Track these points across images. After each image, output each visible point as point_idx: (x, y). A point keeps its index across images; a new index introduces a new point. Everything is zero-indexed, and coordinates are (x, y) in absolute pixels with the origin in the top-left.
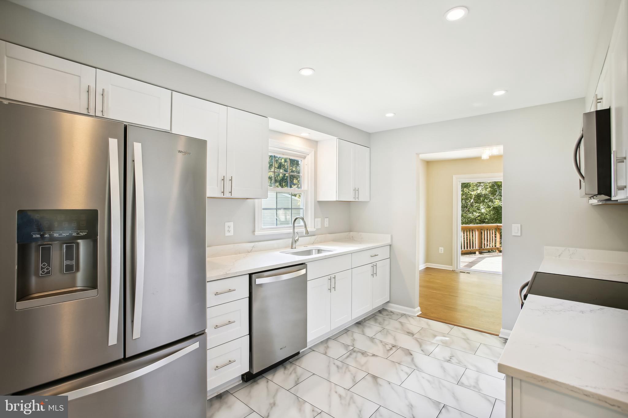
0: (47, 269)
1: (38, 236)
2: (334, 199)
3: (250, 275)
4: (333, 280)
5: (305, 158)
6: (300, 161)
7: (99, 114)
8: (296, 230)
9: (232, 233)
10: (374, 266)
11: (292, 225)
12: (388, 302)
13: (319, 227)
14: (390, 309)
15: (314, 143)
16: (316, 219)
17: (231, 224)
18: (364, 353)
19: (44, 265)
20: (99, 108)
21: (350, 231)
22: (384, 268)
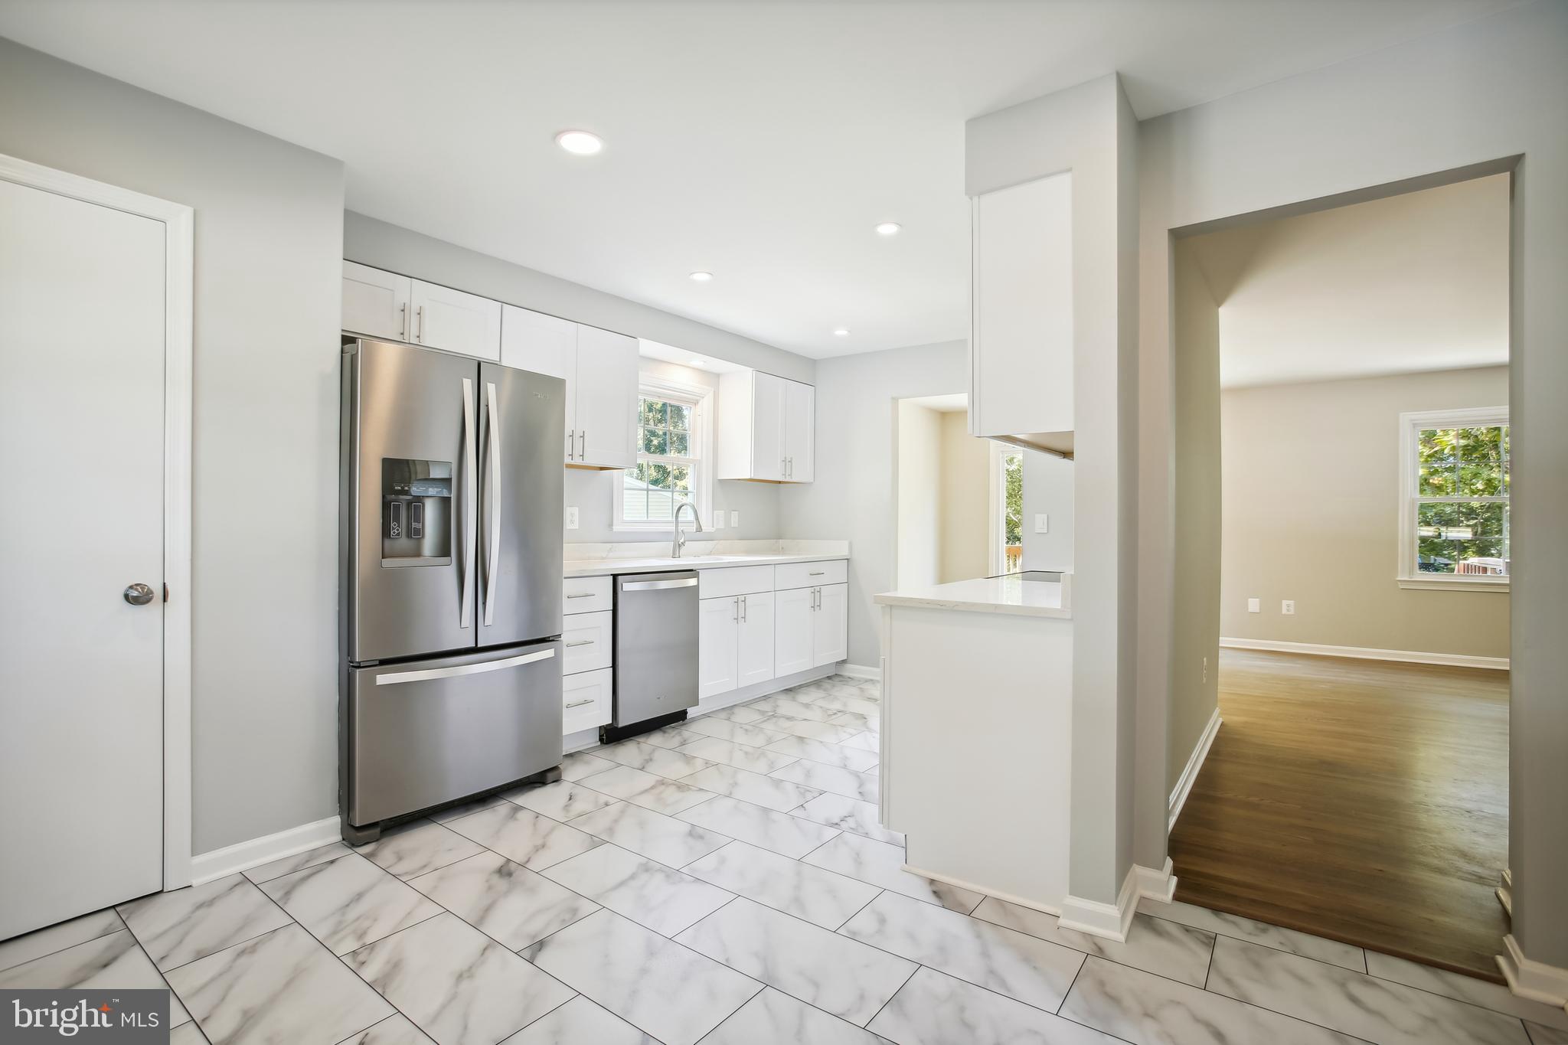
0: (398, 530)
1: (400, 488)
2: (748, 477)
3: (615, 577)
4: (741, 604)
5: (696, 403)
6: (684, 408)
7: (414, 340)
8: (680, 528)
9: (576, 526)
10: (816, 591)
11: (674, 519)
12: (844, 662)
13: (721, 525)
14: (846, 674)
15: (714, 378)
16: (715, 512)
17: (576, 510)
18: (789, 718)
19: (395, 525)
20: (414, 331)
21: (780, 538)
22: (835, 600)
